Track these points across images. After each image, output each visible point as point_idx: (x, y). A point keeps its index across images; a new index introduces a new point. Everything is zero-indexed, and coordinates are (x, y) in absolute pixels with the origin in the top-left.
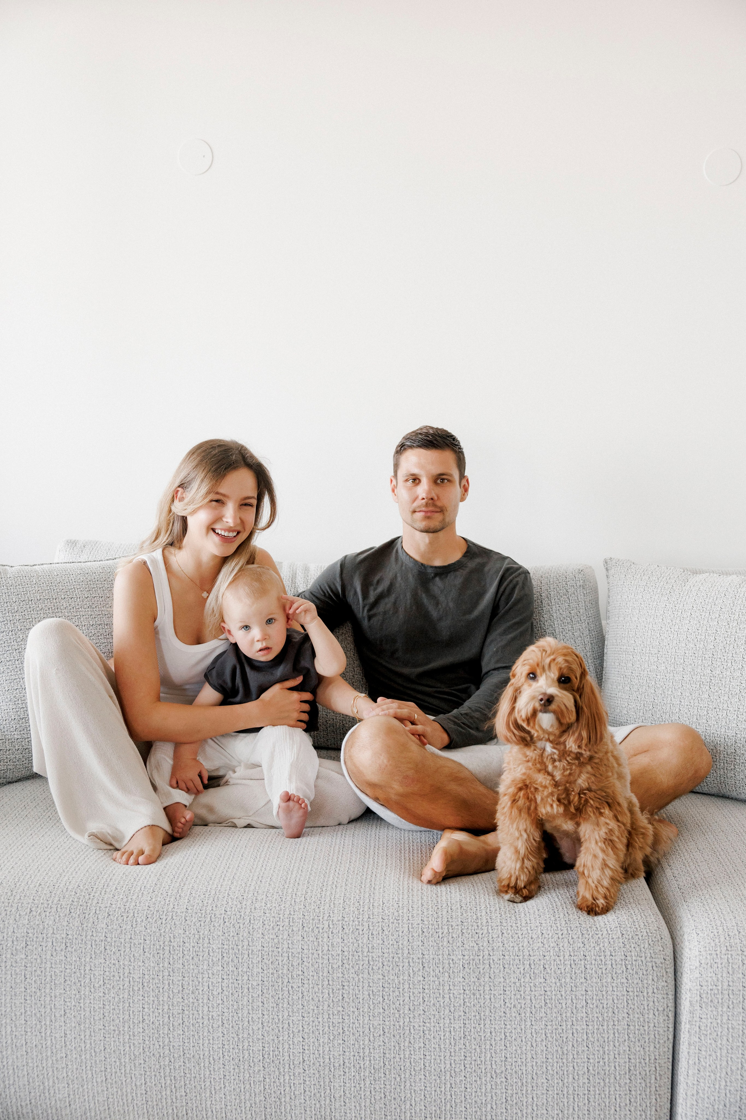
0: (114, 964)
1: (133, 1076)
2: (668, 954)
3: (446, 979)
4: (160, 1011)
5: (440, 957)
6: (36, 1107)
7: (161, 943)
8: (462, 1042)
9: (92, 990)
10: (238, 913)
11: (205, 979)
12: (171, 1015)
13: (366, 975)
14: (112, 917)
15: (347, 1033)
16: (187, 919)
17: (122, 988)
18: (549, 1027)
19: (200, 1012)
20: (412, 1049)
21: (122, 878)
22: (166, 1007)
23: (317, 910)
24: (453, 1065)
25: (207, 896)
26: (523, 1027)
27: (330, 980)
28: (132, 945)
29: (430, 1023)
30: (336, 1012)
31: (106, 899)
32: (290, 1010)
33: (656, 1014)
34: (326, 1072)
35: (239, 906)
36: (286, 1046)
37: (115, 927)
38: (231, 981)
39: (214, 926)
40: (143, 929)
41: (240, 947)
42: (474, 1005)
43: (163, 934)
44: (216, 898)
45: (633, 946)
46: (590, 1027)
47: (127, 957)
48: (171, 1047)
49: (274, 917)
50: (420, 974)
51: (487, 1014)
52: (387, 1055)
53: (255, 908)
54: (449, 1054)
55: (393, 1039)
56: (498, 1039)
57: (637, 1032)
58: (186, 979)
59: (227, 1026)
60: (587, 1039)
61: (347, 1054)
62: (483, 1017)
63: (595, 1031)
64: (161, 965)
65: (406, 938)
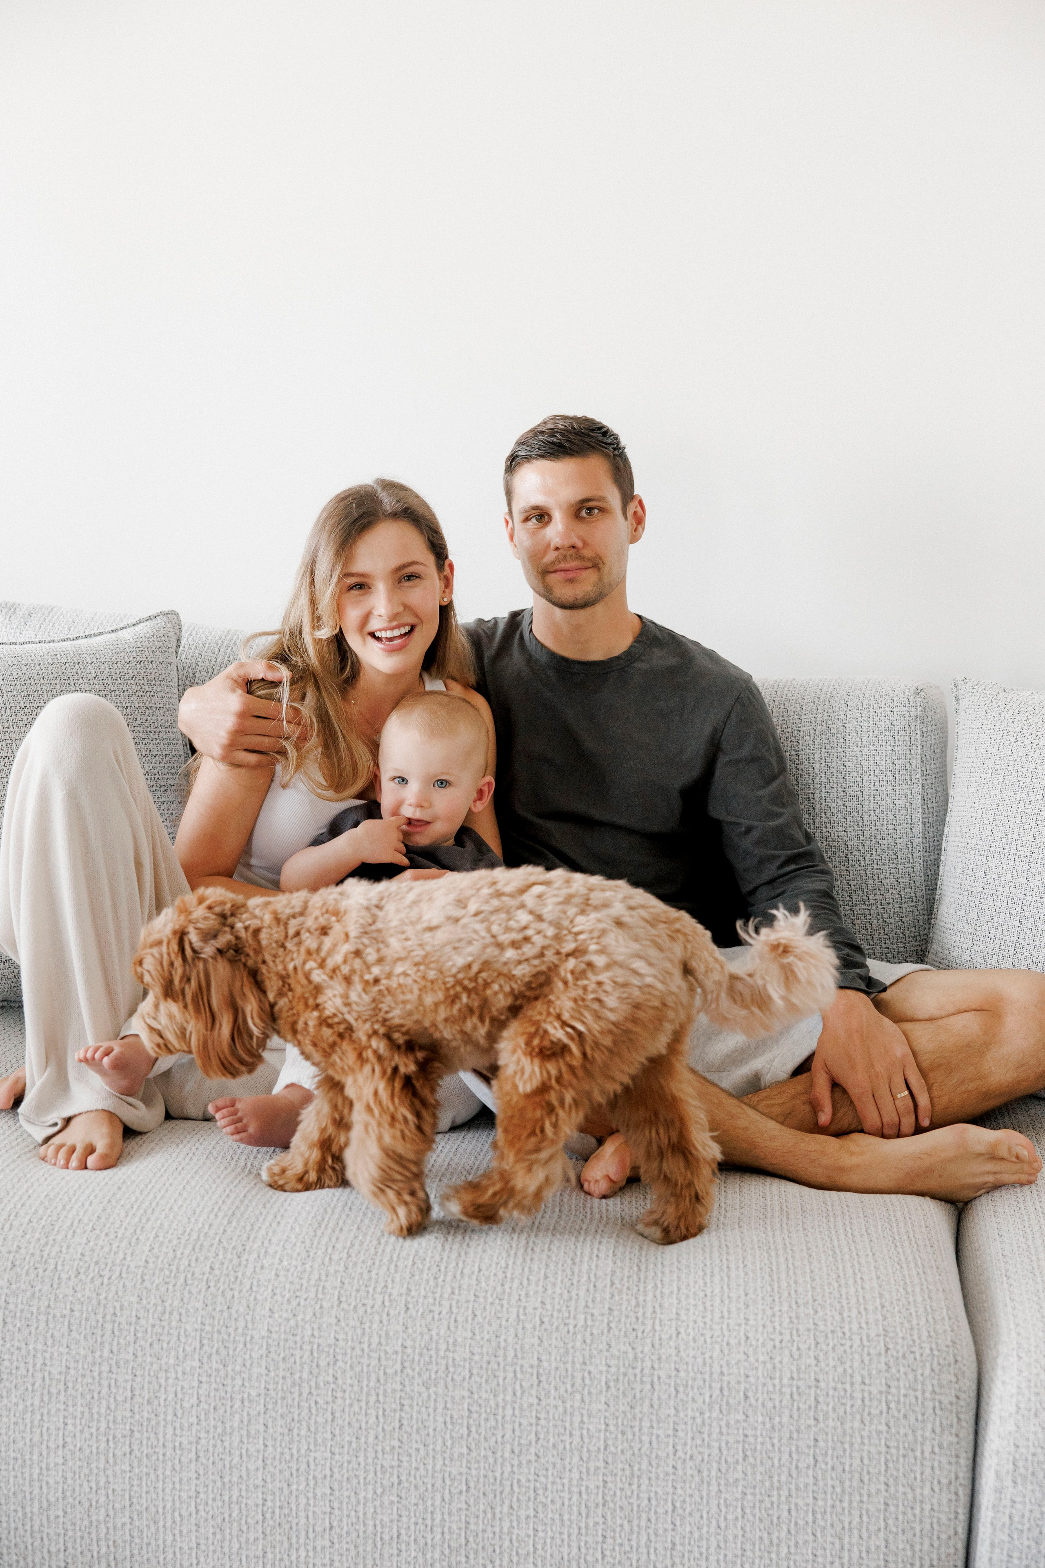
0: (19, 1348)
1: (45, 1536)
2: (965, 1388)
3: (577, 1404)
4: (93, 1430)
5: (569, 1366)
7: (99, 1317)
8: (599, 1511)
10: (232, 1273)
11: (171, 1381)
12: (111, 1438)
13: (440, 1391)
14: (18, 1269)
15: (406, 1485)
16: (146, 1278)
17: (30, 1388)
18: (749, 1497)
19: (161, 1436)
20: (514, 1518)
21: (42, 1203)
22: (103, 1425)
23: (366, 1276)
24: (583, 1550)
25: (183, 1241)
26: (704, 1494)
27: (381, 1393)
28: (50, 1317)
29: (546, 1477)
30: (388, 1449)
31: (10, 1237)
32: (312, 1441)
33: (937, 1488)
34: (369, 1549)
35: (235, 1261)
36: (303, 1501)
37: (23, 1287)
38: (214, 1386)
39: (190, 1292)
40: (70, 1291)
41: (231, 1330)
42: (622, 1452)
43: (103, 1302)
44: (198, 1246)
45: (902, 1370)
46: (820, 1503)
47: (41, 1338)
48: (110, 1492)
49: (292, 1283)
50: (534, 1392)
51: (644, 1467)
52: (472, 1527)
53: (262, 1267)
54: (576, 1531)
55: (482, 1500)
56: (661, 1510)
57: (900, 1517)
58: (139, 1379)
59: (204, 1461)
60: (814, 1522)
61: (404, 1519)
62: (637, 1473)
63: (829, 1510)
64: (98, 1354)
65: (512, 1331)
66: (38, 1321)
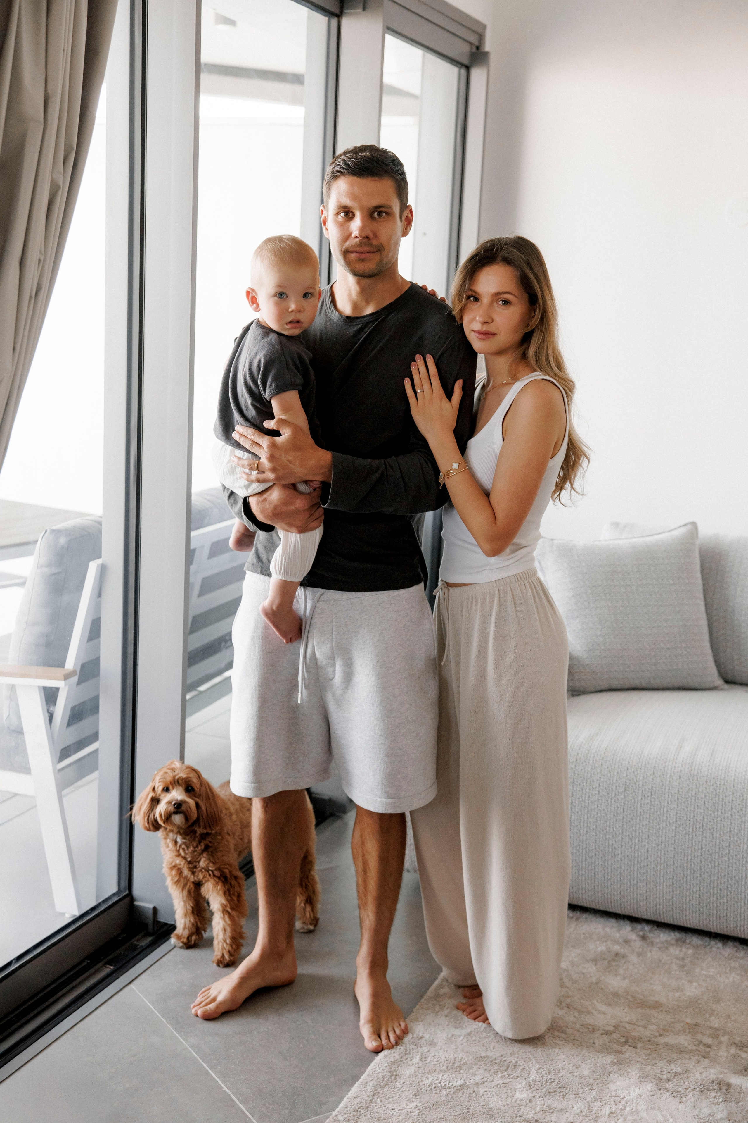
0: (684, 809)
6: (624, 897)
9: (668, 824)
12: (721, 847)
19: (741, 848)
22: (718, 841)
48: (720, 868)
66: (691, 799)
